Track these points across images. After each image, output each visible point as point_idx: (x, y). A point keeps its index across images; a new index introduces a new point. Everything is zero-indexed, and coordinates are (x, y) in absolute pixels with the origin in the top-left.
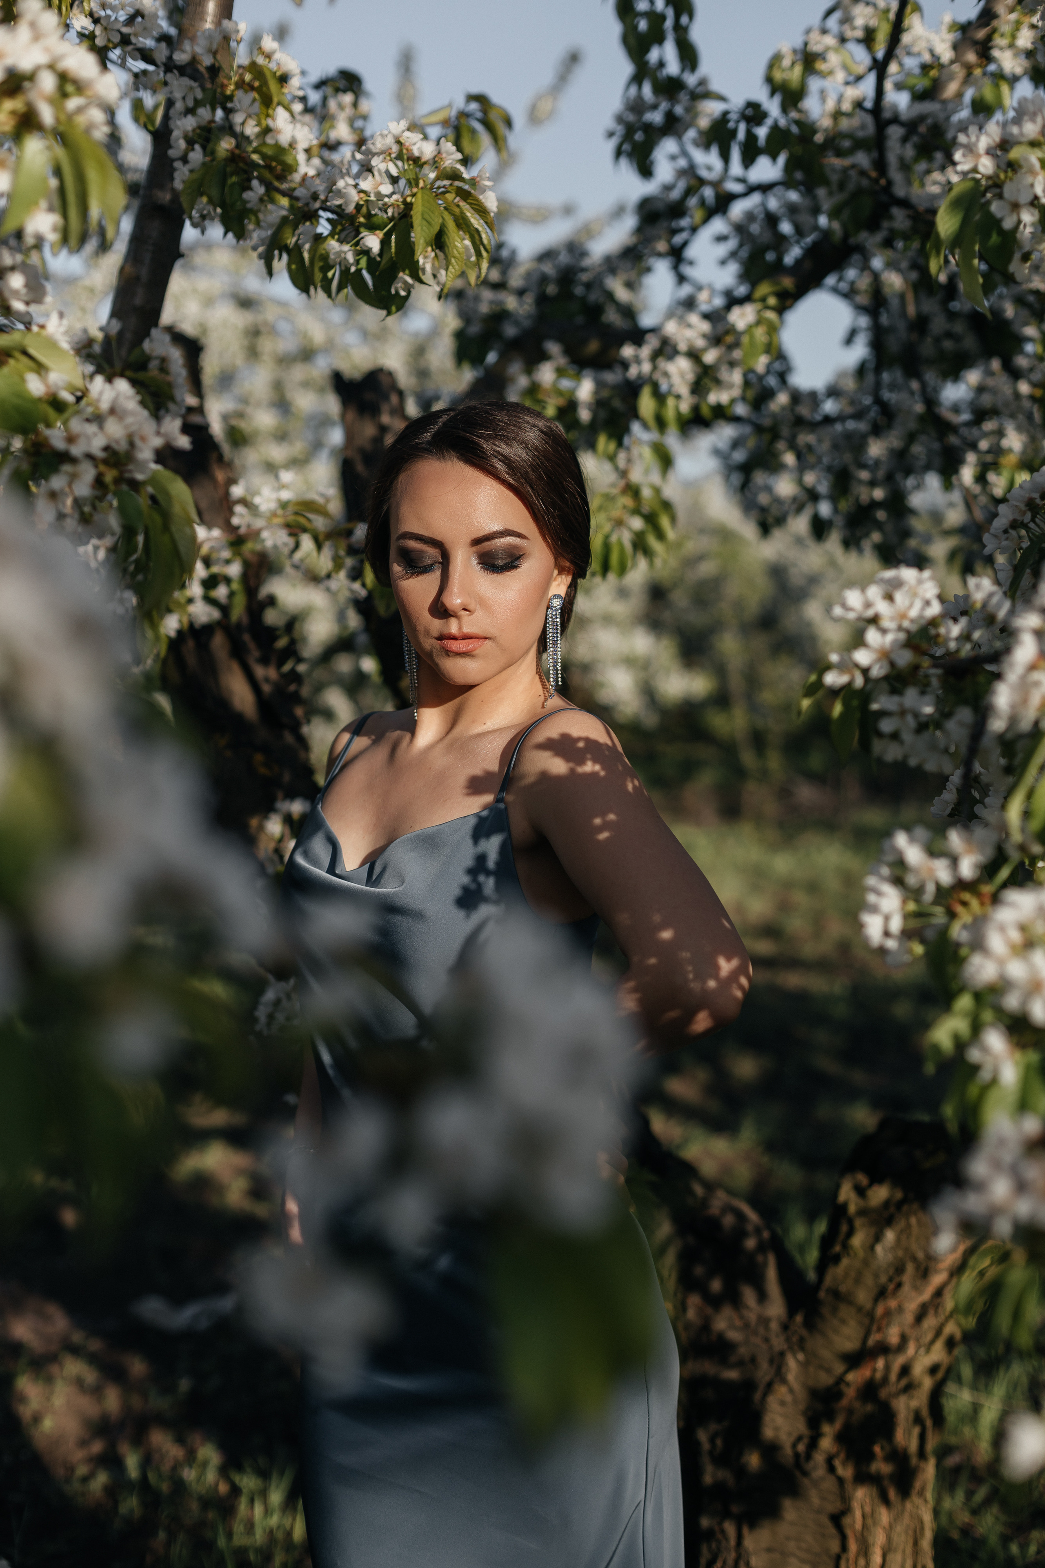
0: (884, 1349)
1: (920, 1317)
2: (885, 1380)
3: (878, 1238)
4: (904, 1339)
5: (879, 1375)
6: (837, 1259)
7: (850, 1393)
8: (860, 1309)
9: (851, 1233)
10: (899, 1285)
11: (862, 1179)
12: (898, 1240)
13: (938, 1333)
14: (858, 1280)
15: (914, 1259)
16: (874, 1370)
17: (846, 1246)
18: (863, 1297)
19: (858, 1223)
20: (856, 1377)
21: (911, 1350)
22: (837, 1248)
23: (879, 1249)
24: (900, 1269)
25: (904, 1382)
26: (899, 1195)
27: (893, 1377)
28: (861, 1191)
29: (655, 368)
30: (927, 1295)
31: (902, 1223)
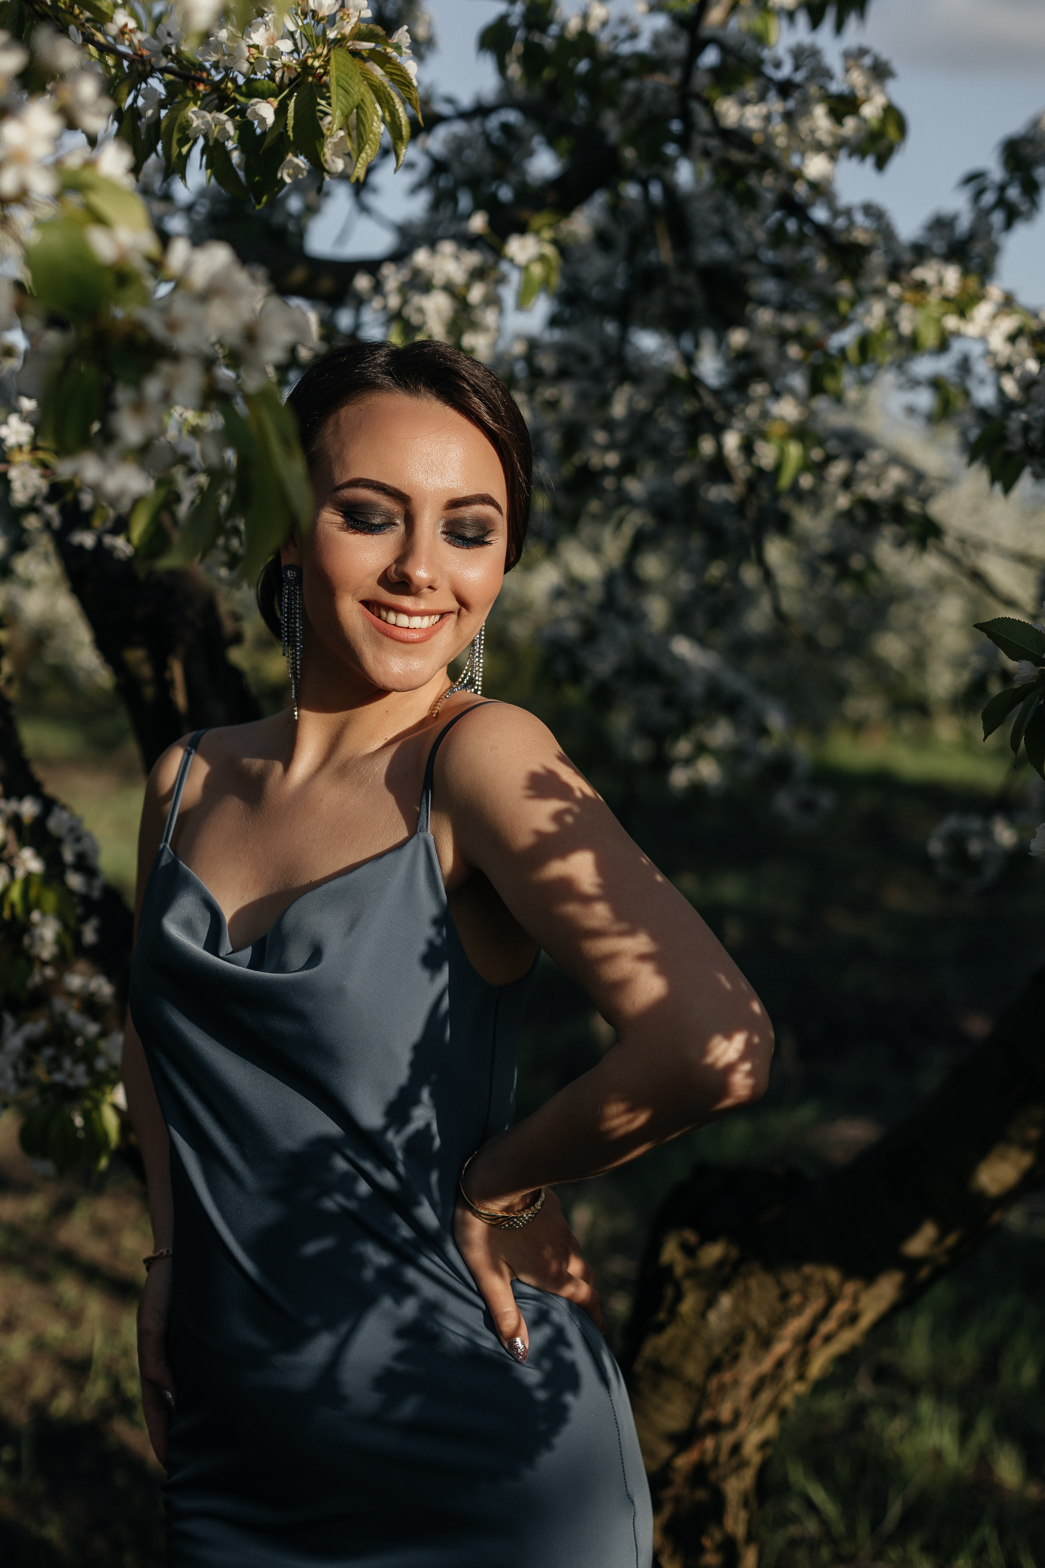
0: (715, 1427)
1: (756, 1391)
2: (715, 1462)
3: (710, 1303)
4: (737, 1416)
5: (709, 1457)
6: (660, 1328)
7: (678, 1479)
8: (689, 1385)
9: (679, 1297)
10: (736, 1358)
11: (691, 1237)
12: (735, 1308)
13: (772, 1406)
14: (686, 1350)
15: (755, 1326)
16: (703, 1453)
17: (673, 1313)
18: (693, 1370)
19: (687, 1285)
20: (683, 1462)
21: (743, 1426)
22: (662, 1316)
23: (713, 1317)
24: (738, 1338)
25: (734, 1462)
26: (734, 1253)
27: (723, 1457)
28: (689, 1251)
29: (405, 302)
30: (767, 1364)
31: (739, 1286)
